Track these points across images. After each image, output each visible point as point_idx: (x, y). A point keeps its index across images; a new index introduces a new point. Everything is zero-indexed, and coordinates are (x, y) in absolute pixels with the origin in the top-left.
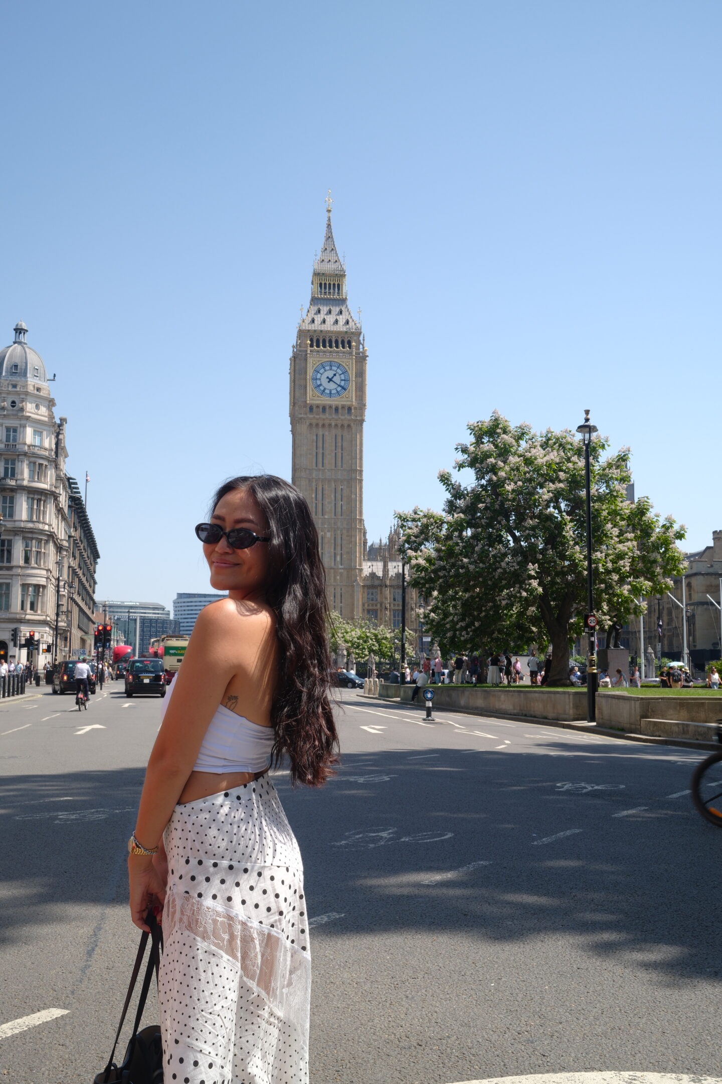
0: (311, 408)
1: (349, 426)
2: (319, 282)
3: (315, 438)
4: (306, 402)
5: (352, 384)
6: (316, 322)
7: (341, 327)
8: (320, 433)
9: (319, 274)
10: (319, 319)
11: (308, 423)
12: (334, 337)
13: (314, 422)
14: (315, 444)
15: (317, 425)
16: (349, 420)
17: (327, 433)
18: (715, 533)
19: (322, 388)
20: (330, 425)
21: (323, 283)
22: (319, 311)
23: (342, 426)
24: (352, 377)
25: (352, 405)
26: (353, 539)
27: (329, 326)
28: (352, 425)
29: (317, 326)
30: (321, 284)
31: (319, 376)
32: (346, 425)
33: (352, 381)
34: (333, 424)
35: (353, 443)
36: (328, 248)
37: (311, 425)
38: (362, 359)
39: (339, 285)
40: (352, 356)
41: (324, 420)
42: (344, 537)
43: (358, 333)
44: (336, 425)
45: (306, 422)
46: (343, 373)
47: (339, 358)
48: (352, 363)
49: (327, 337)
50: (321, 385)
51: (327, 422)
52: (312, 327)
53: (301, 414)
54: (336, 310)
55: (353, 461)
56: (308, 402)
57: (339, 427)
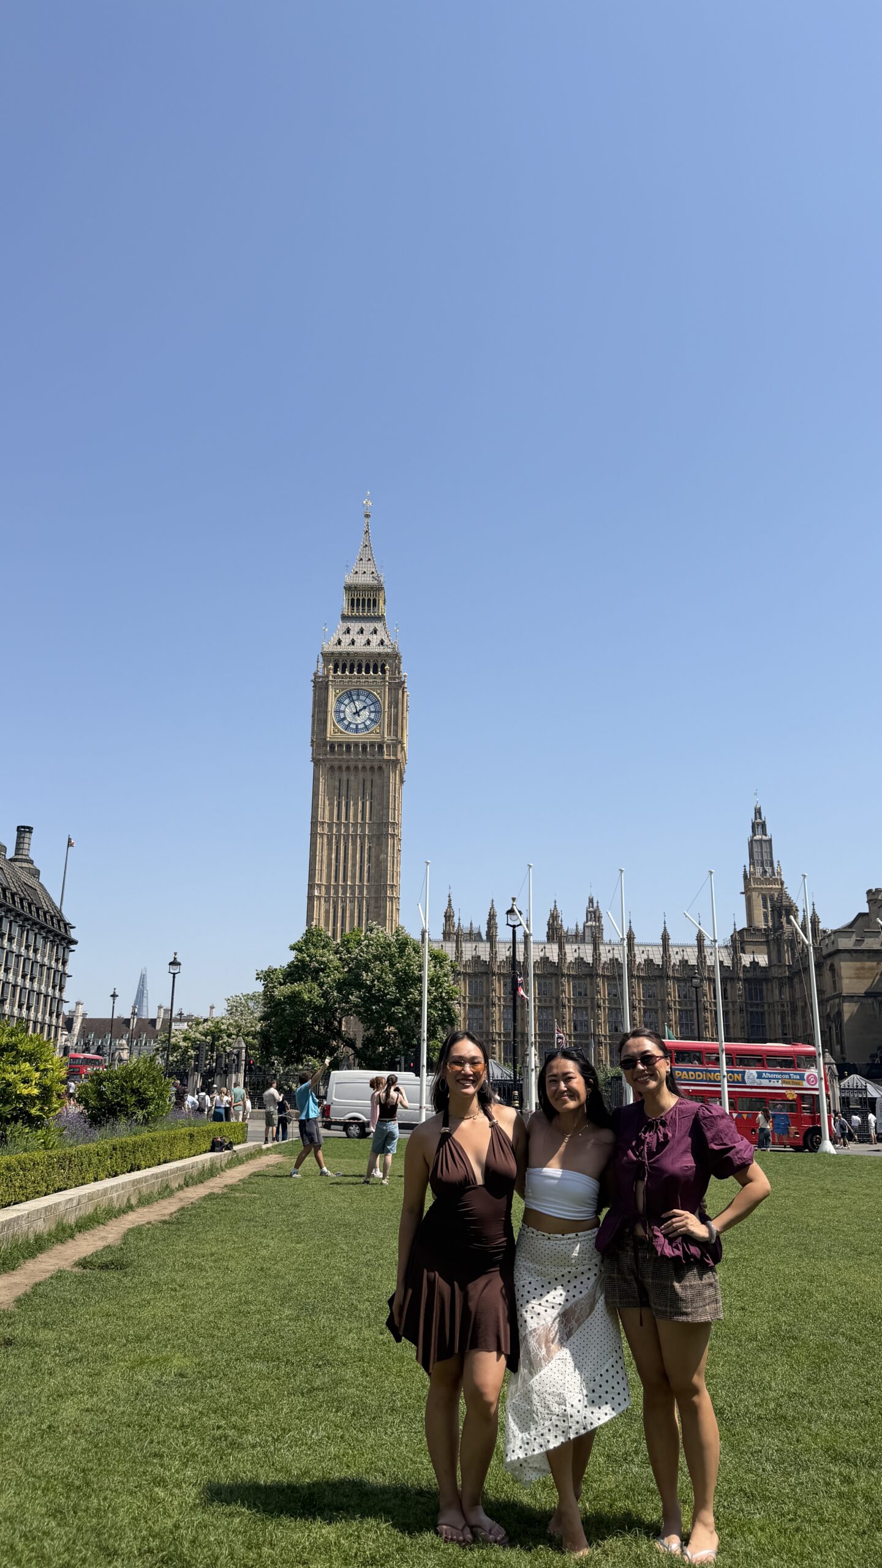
0: (332, 746)
1: (380, 768)
2: (350, 598)
3: (337, 783)
4: (325, 739)
5: (384, 716)
6: (342, 644)
7: (374, 648)
8: (344, 778)
9: (350, 588)
10: (346, 639)
11: (328, 766)
12: (364, 661)
13: (336, 764)
14: (337, 791)
15: (340, 768)
16: (380, 761)
17: (352, 778)
18: (869, 892)
19: (346, 722)
20: (356, 768)
21: (355, 598)
22: (348, 631)
23: (372, 768)
24: (384, 708)
25: (384, 742)
26: (382, 911)
27: (359, 647)
28: (384, 766)
29: (344, 648)
30: (353, 600)
31: (342, 708)
32: (376, 767)
33: (384, 712)
34: (360, 766)
35: (385, 788)
36: (364, 559)
37: (332, 768)
38: (398, 686)
39: (375, 600)
40: (385, 681)
41: (348, 761)
42: (372, 909)
43: (396, 656)
44: (364, 768)
45: (325, 765)
46: (373, 704)
47: (368, 686)
48: (385, 691)
49: (356, 661)
50: (345, 718)
51: (352, 764)
52: (338, 649)
53: (320, 754)
54: (368, 626)
55: (385, 811)
56: (328, 739)
57: (368, 769)
